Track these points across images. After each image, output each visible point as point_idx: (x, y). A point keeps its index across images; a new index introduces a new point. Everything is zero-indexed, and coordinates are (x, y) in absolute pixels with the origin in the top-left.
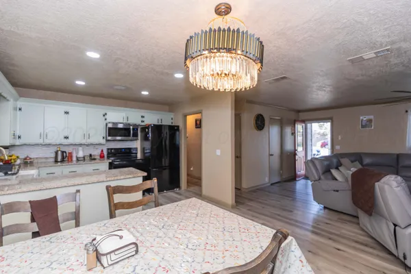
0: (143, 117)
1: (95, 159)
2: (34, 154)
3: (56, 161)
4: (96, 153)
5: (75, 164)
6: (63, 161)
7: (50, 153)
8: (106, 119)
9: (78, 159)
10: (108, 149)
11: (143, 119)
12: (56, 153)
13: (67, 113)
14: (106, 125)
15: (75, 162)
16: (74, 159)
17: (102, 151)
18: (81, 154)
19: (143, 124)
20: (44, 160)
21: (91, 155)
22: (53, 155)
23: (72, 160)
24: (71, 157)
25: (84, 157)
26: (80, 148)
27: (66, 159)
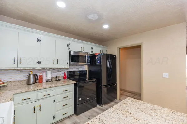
0: (92, 48)
1: (60, 80)
3: (29, 84)
4: (60, 75)
6: (35, 82)
7: (23, 77)
8: (69, 48)
9: (47, 81)
10: (69, 72)
11: (92, 50)
12: (29, 77)
13: (39, 40)
14: (70, 53)
15: (44, 83)
16: (44, 81)
17: (65, 73)
18: (49, 77)
19: (92, 53)
20: (17, 83)
21: (56, 77)
22: (26, 78)
23: (42, 82)
24: (42, 78)
25: (52, 79)
26: (49, 71)
27: (38, 81)
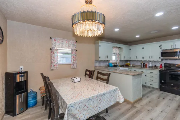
1: (157, 68)
2: (136, 64)
3: (141, 67)
4: (158, 65)
5: (148, 69)
6: (144, 67)
8: (161, 48)
9: (149, 67)
10: (165, 64)
12: (141, 63)
13: (143, 48)
15: (148, 68)
16: (148, 67)
17: (161, 64)
18: (151, 65)
21: (155, 66)
23: (147, 67)
24: (147, 66)
25: (152, 67)
26: (150, 62)
